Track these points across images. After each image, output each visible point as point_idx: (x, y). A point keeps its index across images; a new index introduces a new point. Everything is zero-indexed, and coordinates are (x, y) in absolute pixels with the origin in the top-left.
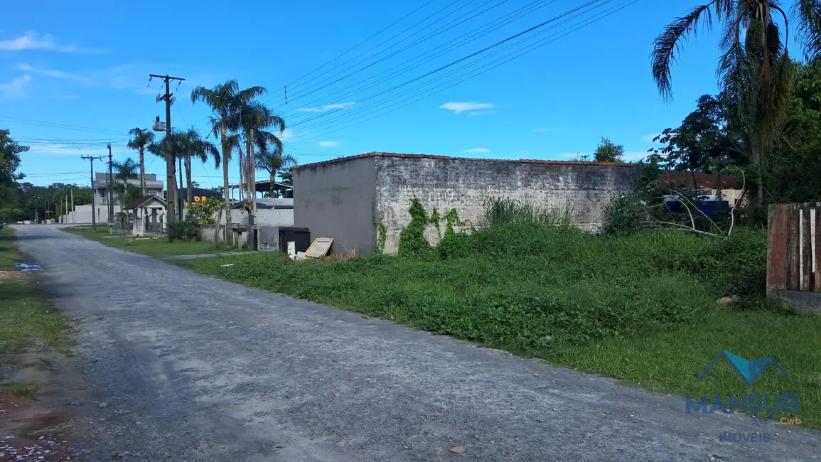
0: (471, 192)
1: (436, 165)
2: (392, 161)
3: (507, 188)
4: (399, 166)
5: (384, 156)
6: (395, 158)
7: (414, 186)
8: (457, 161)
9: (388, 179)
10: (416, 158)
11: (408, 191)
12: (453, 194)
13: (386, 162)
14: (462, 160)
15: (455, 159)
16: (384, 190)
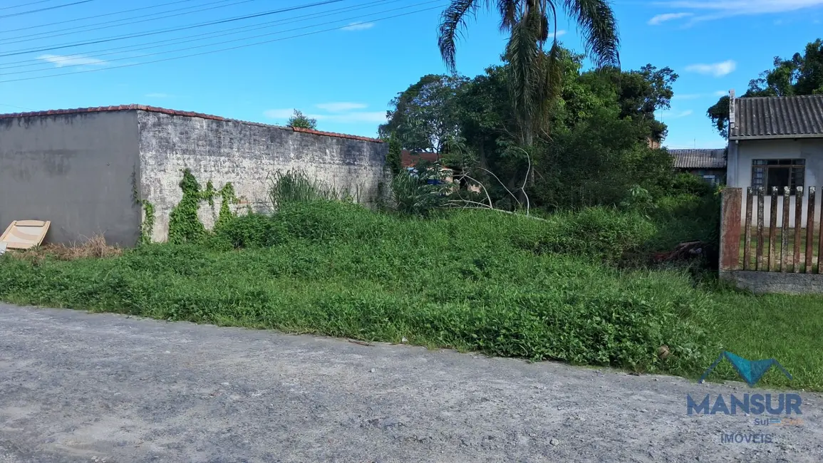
0: (247, 163)
1: (208, 126)
2: (159, 119)
3: (281, 159)
4: (167, 125)
5: (148, 110)
6: (161, 115)
7: (184, 152)
8: (230, 124)
9: (154, 142)
10: (186, 116)
11: (178, 159)
12: (227, 164)
13: (151, 119)
14: (236, 123)
15: (228, 121)
16: (149, 156)
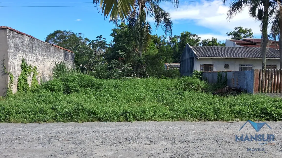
0: (40, 58)
1: (29, 40)
2: (14, 34)
3: (49, 57)
4: (16, 37)
5: (11, 30)
6: (15, 33)
7: (22, 51)
8: (36, 40)
9: (12, 45)
10: (23, 34)
11: (20, 54)
12: (35, 58)
13: (11, 34)
14: (37, 40)
15: (35, 39)
16: (10, 51)
